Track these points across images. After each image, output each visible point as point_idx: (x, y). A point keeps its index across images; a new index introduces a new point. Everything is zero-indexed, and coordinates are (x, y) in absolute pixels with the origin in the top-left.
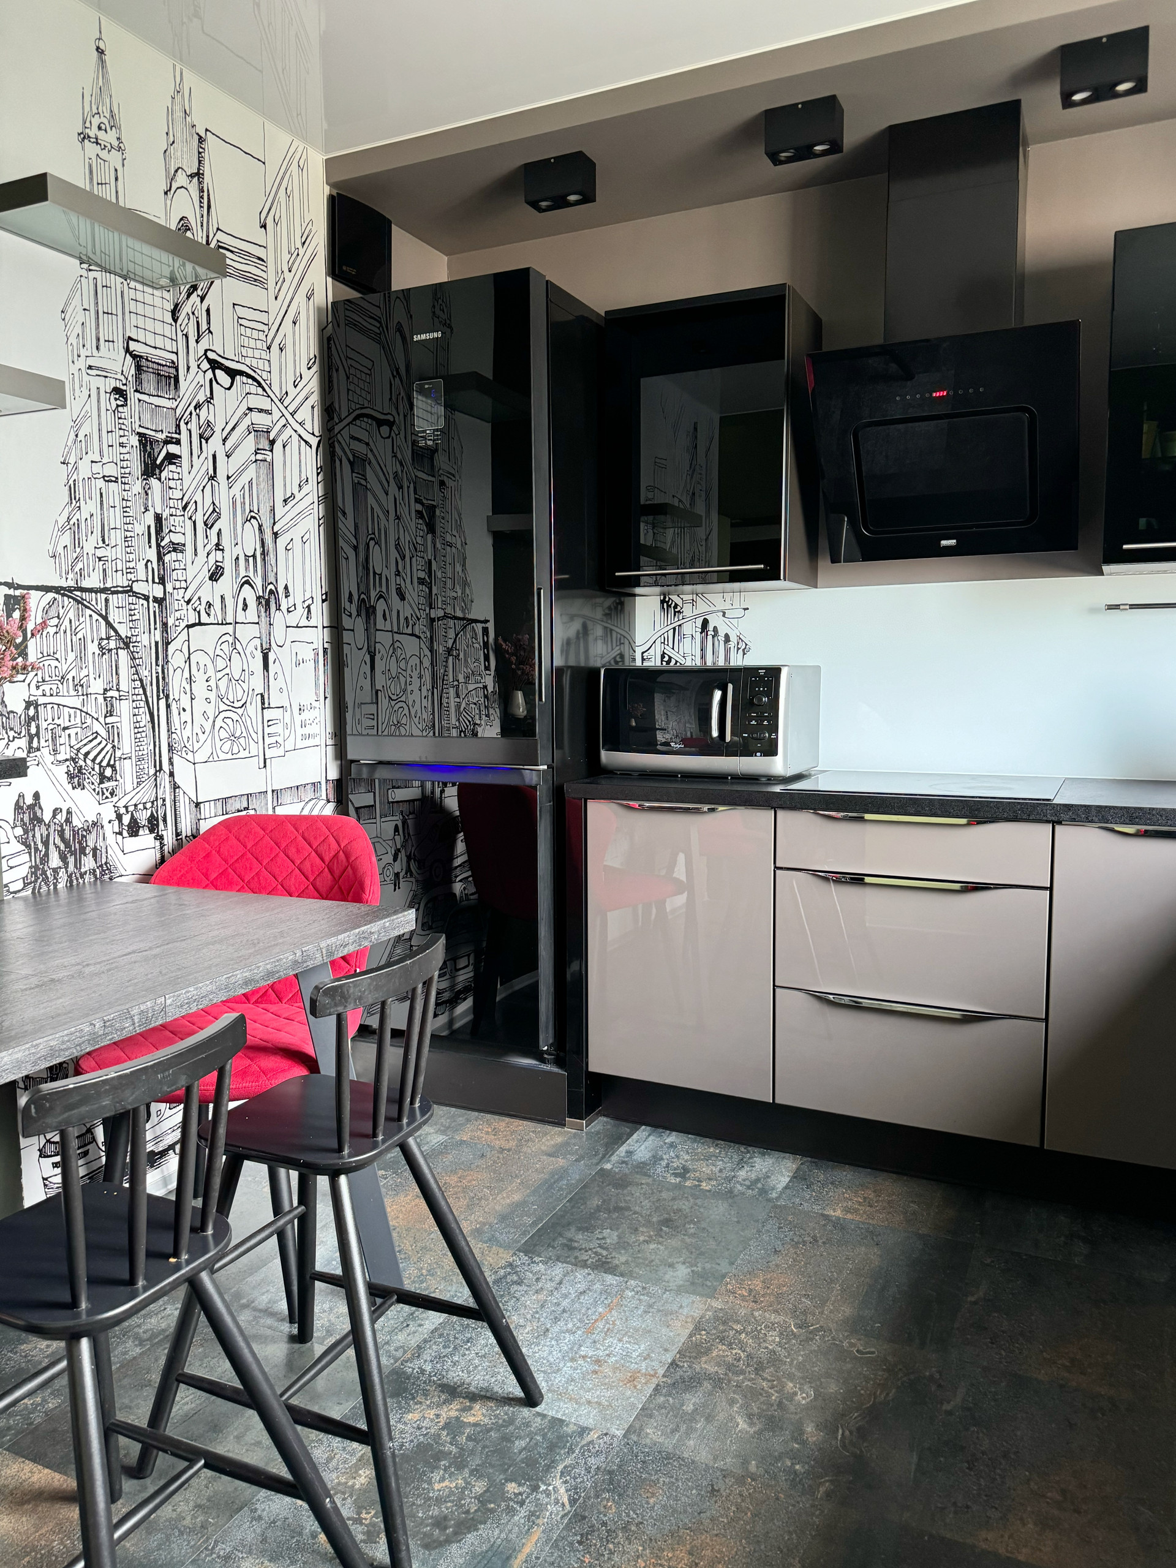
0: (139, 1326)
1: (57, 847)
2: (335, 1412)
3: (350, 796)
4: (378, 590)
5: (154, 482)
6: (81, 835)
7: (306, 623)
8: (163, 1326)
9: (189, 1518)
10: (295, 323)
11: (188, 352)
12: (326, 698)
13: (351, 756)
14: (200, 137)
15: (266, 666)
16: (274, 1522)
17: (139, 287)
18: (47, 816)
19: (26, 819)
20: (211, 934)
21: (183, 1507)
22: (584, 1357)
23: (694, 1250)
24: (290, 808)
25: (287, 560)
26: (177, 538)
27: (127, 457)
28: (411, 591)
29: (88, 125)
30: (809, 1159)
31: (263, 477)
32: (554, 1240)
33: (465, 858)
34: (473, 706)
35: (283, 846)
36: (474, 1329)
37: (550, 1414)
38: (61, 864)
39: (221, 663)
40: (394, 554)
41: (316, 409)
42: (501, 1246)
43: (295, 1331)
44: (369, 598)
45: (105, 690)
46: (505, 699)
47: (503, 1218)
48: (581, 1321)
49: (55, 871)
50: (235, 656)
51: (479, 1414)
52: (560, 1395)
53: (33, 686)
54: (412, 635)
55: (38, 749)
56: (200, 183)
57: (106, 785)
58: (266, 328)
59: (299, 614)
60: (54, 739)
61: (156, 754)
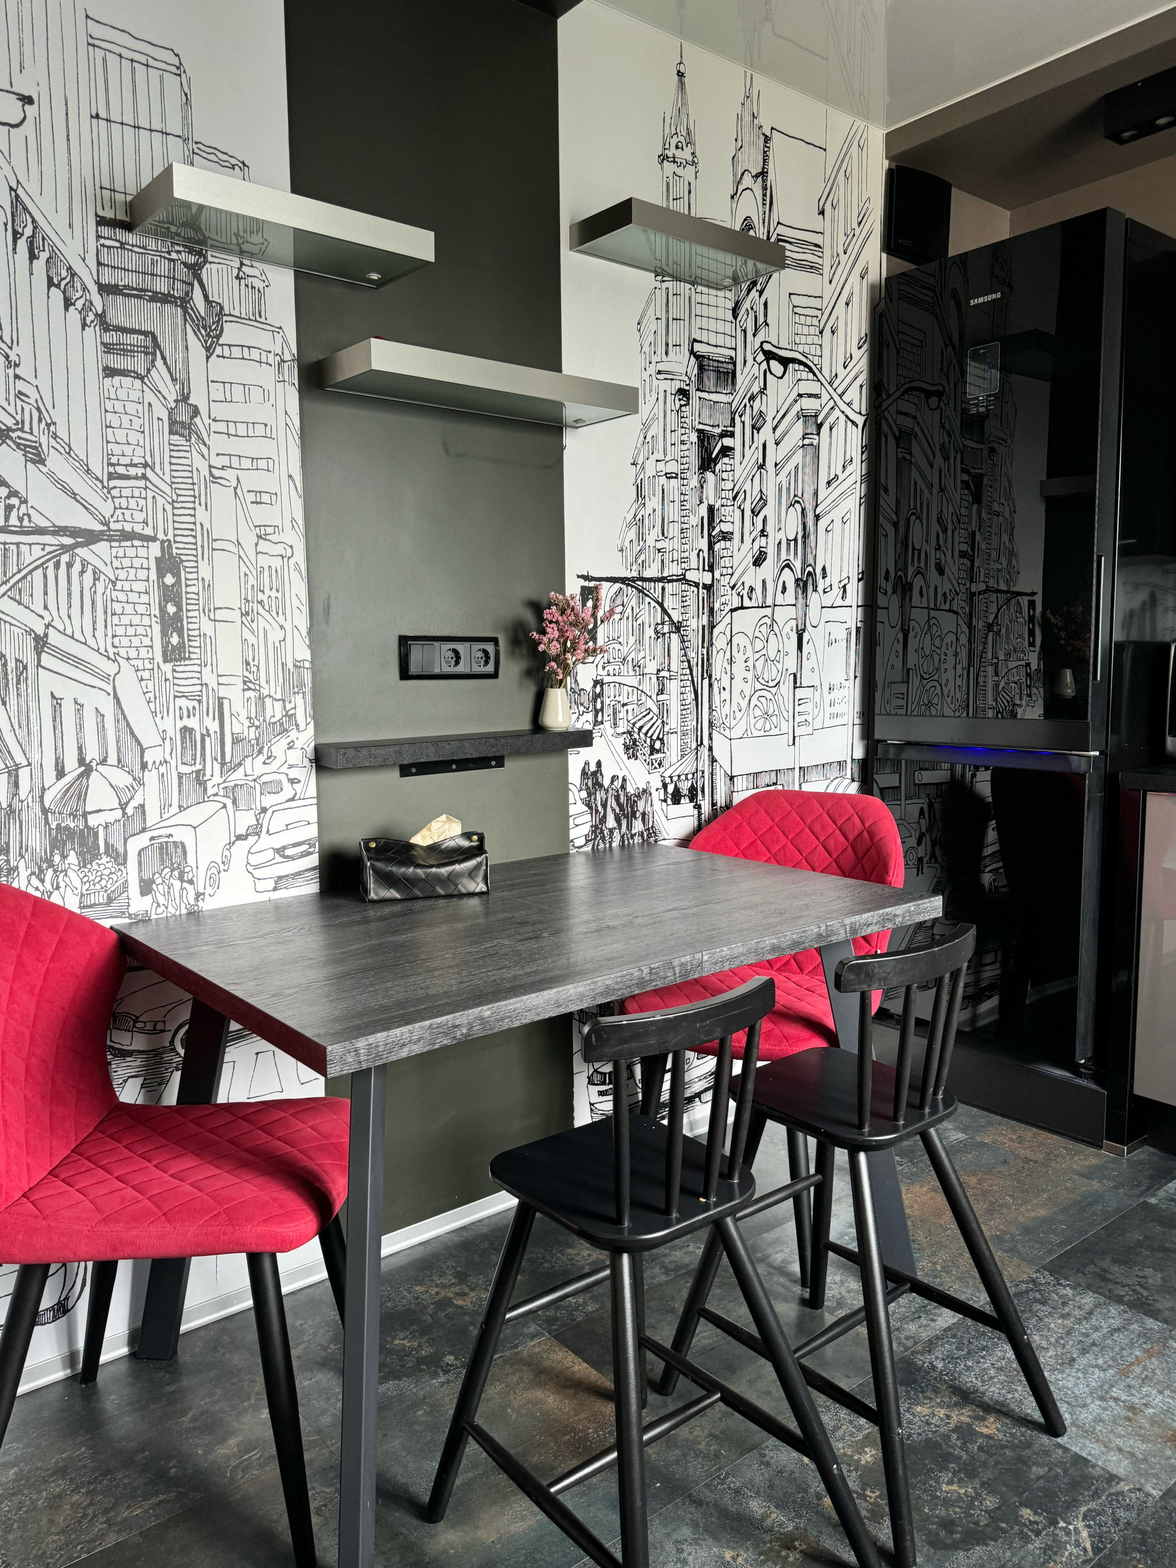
0: (665, 1256)
1: (613, 810)
2: (845, 1384)
3: (875, 776)
4: (916, 565)
5: (709, 475)
6: (632, 801)
7: (841, 603)
8: (686, 1261)
9: (703, 1444)
10: (847, 304)
11: (745, 347)
12: (856, 677)
13: (878, 735)
14: (766, 137)
15: (800, 647)
16: (781, 1472)
17: (705, 290)
18: (606, 783)
19: (590, 784)
20: (742, 900)
21: (697, 1432)
22: (1116, 1400)
24: (816, 785)
25: (826, 542)
26: (725, 527)
27: (687, 453)
28: (951, 564)
29: (667, 146)
31: (808, 459)
32: (1084, 1266)
33: (996, 847)
34: (1013, 685)
35: (809, 821)
36: (990, 1338)
37: (1073, 1448)
38: (615, 825)
39: (759, 645)
40: (935, 527)
41: (864, 388)
42: (1023, 1259)
43: (807, 1295)
44: (906, 575)
45: (659, 671)
46: (1050, 676)
47: (1026, 1231)
48: (1113, 1359)
49: (611, 831)
50: (772, 637)
51: (990, 1427)
52: (1087, 1433)
53: (600, 667)
54: (950, 611)
55: (602, 723)
56: (764, 181)
57: (656, 756)
58: (819, 313)
59: (835, 594)
60: (615, 713)
61: (698, 730)
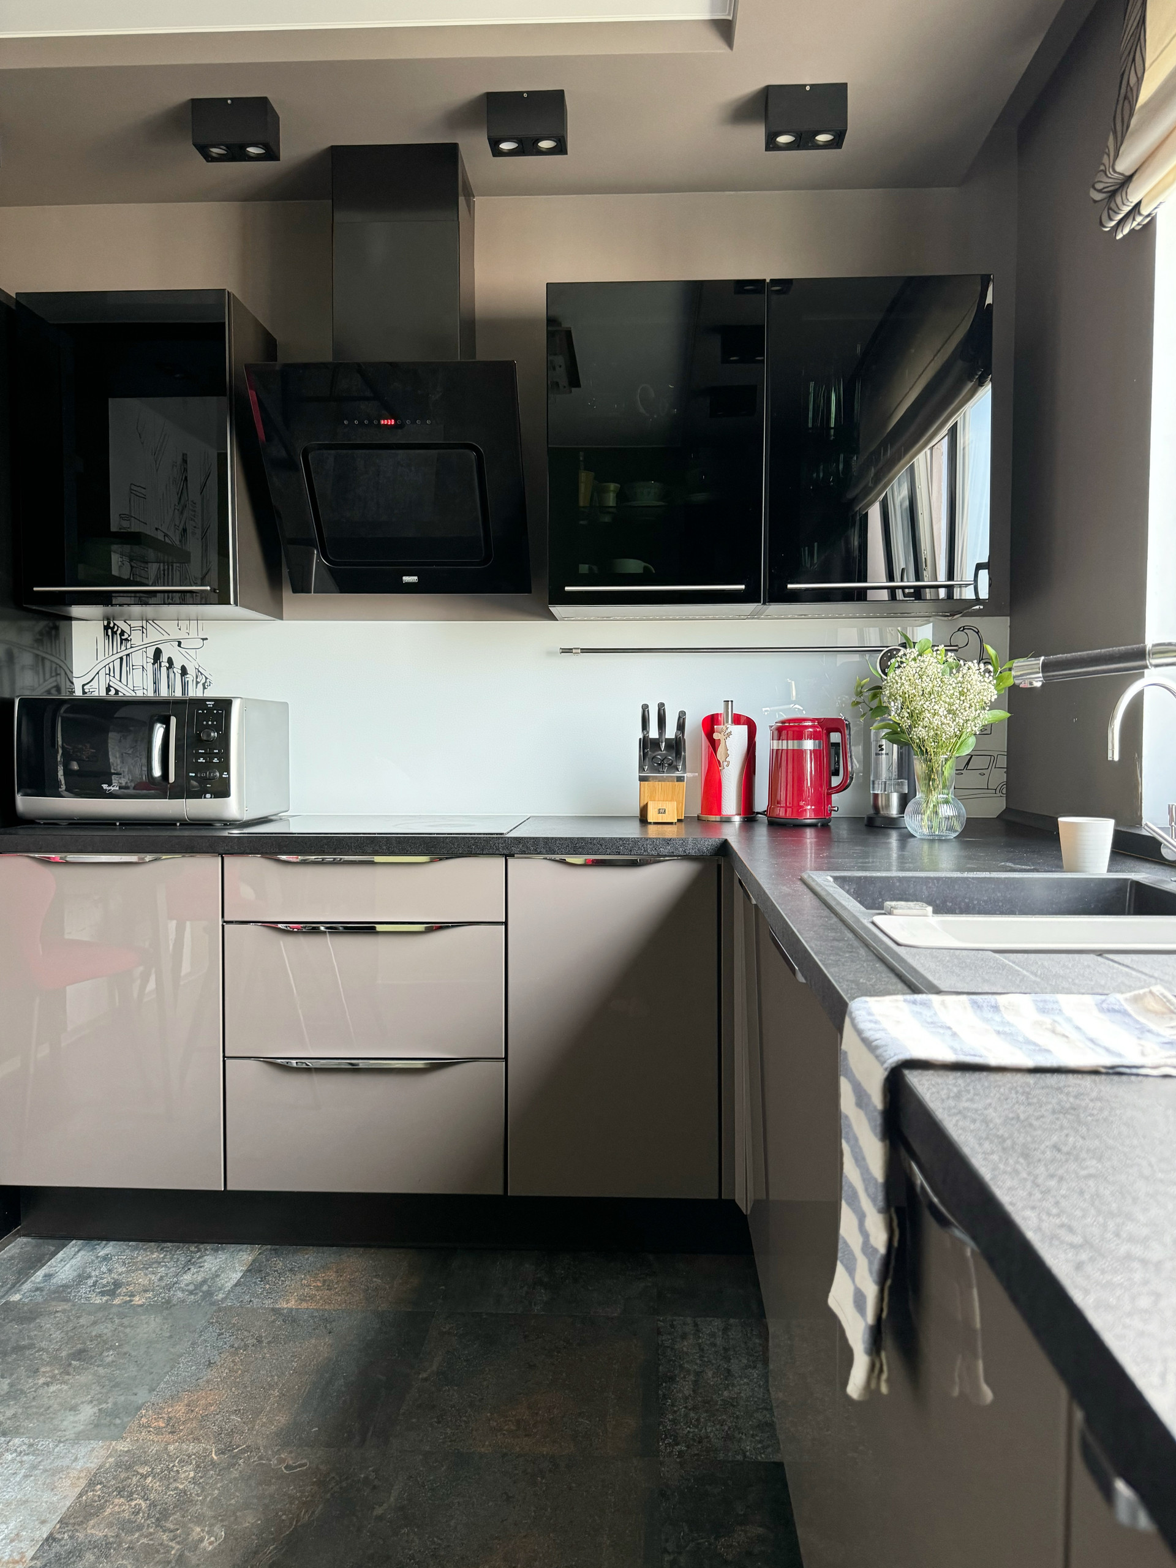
23: (107, 1383)
30: (269, 1247)
